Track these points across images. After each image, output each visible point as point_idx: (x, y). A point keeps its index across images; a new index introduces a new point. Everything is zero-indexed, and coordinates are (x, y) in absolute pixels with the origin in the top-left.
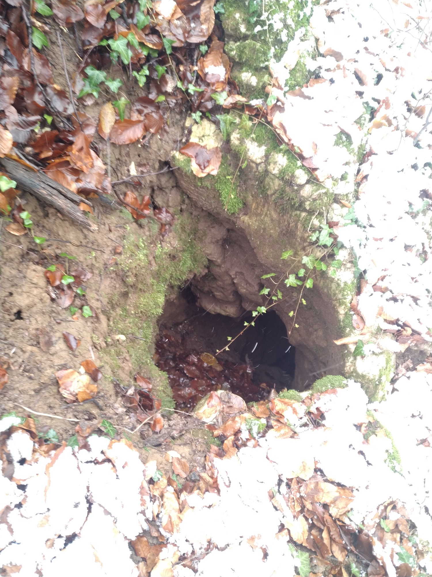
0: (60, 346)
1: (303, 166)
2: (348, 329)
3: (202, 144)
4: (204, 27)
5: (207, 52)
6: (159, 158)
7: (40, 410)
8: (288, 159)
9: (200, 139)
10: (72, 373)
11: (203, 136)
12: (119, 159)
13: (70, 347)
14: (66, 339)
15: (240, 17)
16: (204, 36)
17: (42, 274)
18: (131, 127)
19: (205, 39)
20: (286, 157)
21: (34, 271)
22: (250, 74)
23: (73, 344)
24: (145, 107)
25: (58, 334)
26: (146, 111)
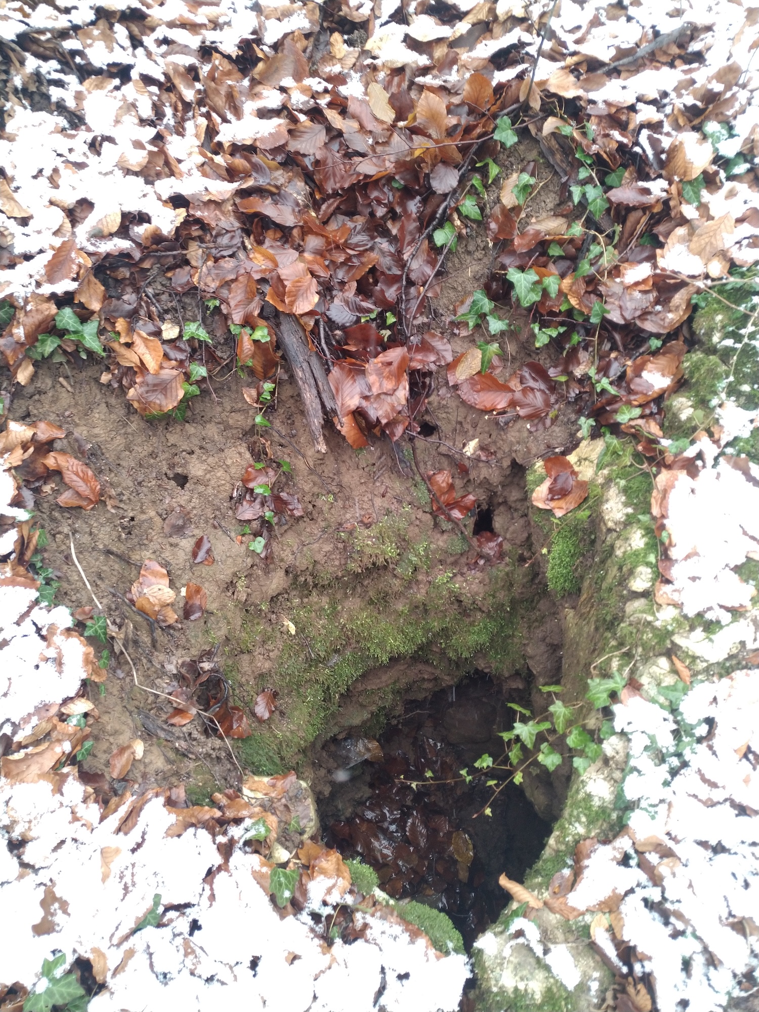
0: (187, 544)
1: (657, 566)
2: (540, 879)
3: (576, 469)
4: (670, 316)
5: (658, 349)
6: (514, 455)
7: (85, 563)
8: (647, 544)
9: (580, 461)
10: (163, 576)
11: (585, 459)
12: (461, 423)
13: (195, 555)
14: (199, 544)
15: (721, 321)
16: (664, 328)
17: (245, 464)
18: (496, 391)
19: (664, 332)
20: (645, 540)
21: (240, 454)
22: (690, 403)
23: (202, 554)
24: (534, 379)
25: (198, 533)
26: (532, 383)
